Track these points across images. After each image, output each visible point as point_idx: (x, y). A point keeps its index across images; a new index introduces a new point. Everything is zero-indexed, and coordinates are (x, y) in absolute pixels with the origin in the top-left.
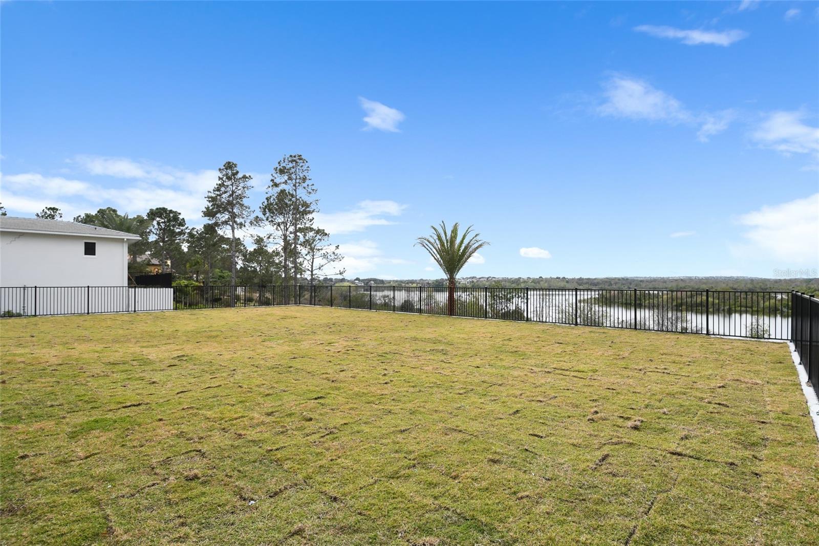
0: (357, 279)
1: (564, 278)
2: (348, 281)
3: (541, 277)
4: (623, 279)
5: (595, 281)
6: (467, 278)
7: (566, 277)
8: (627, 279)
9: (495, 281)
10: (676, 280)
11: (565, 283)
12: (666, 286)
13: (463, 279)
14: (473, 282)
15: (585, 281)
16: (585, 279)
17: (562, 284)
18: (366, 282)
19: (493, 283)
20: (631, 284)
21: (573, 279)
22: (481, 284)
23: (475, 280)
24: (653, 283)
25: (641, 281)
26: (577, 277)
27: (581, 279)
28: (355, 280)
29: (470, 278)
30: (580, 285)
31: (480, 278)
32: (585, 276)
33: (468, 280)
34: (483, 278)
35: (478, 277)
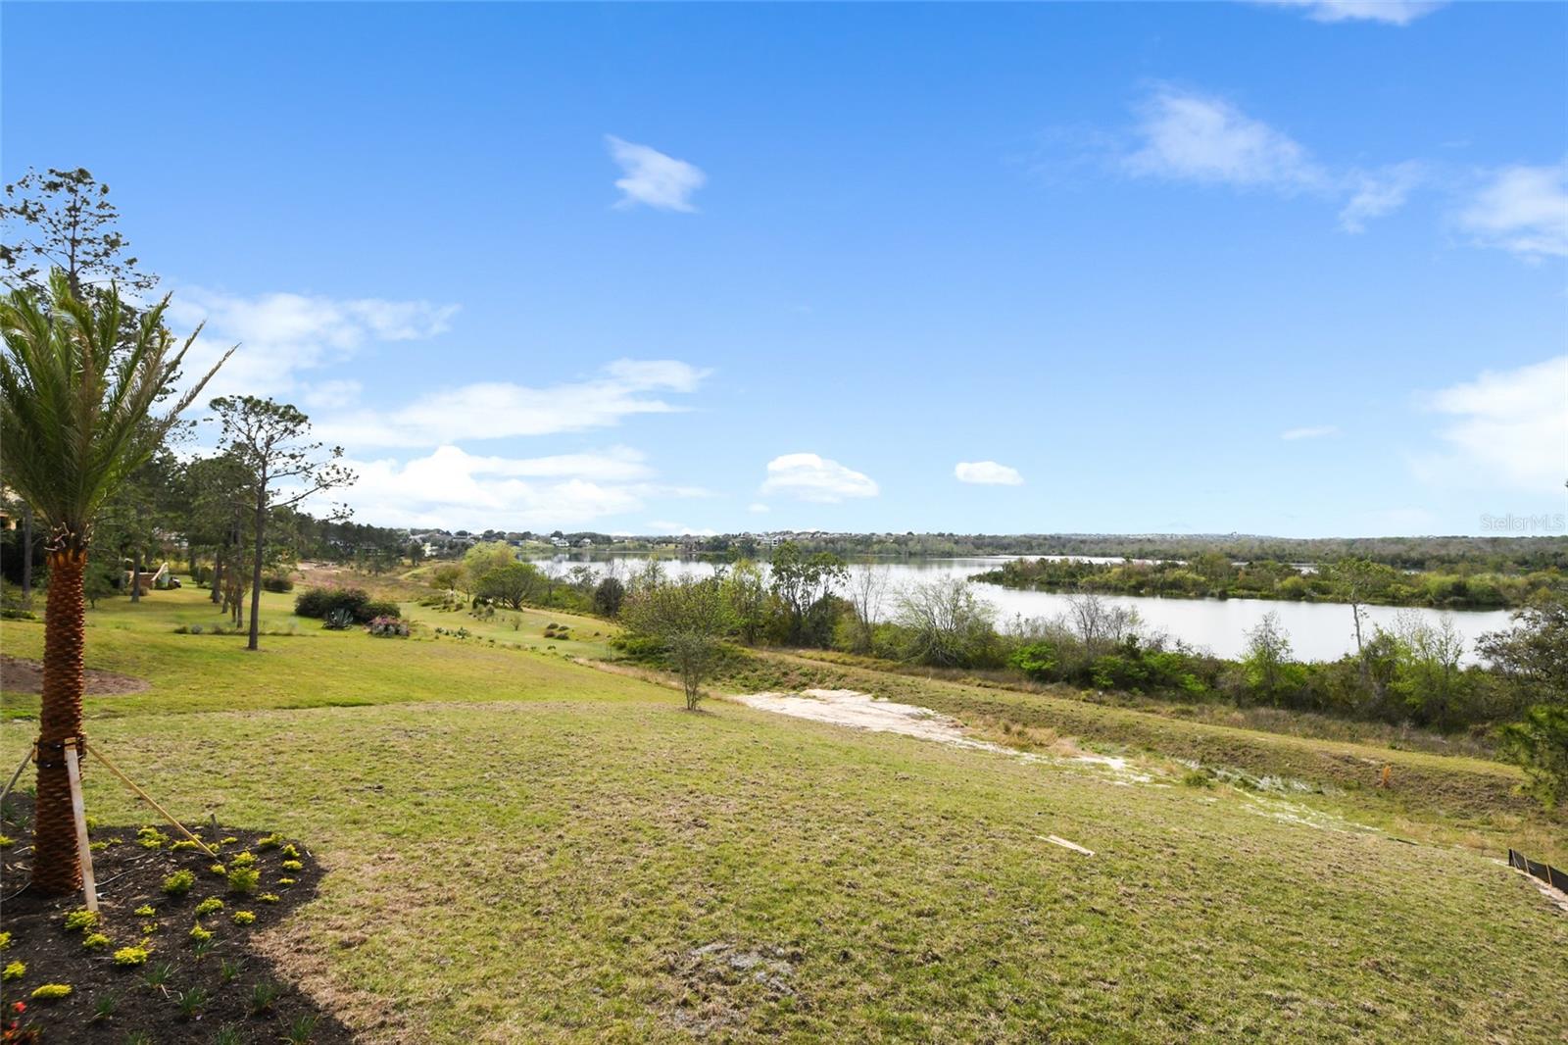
0: (557, 534)
1: (951, 535)
2: (538, 538)
3: (910, 533)
4: (1052, 537)
5: (1006, 541)
6: (775, 534)
7: (955, 533)
8: (1059, 538)
9: (825, 540)
10: (1140, 540)
11: (954, 546)
12: (1123, 550)
13: (768, 535)
14: (784, 541)
15: (987, 541)
16: (989, 537)
17: (947, 546)
18: (574, 540)
19: (823, 543)
20: (1064, 546)
21: (967, 537)
22: (799, 545)
23: (788, 538)
24: (1101, 545)
25: (1083, 542)
26: (975, 534)
27: (980, 537)
28: (552, 536)
29: (780, 533)
30: (978, 548)
31: (798, 535)
32: (988, 532)
33: (776, 538)
34: (805, 533)
35: (796, 532)
